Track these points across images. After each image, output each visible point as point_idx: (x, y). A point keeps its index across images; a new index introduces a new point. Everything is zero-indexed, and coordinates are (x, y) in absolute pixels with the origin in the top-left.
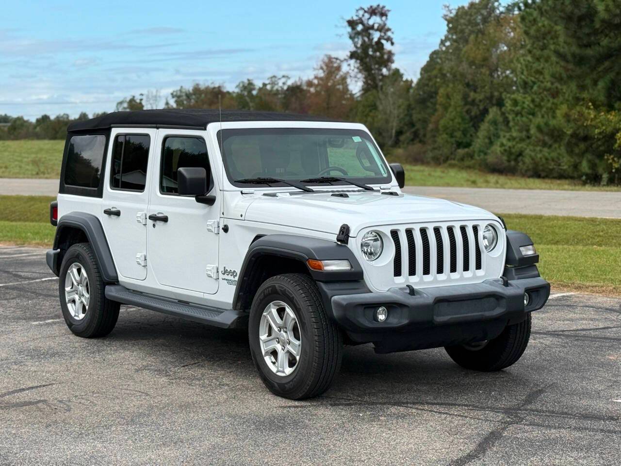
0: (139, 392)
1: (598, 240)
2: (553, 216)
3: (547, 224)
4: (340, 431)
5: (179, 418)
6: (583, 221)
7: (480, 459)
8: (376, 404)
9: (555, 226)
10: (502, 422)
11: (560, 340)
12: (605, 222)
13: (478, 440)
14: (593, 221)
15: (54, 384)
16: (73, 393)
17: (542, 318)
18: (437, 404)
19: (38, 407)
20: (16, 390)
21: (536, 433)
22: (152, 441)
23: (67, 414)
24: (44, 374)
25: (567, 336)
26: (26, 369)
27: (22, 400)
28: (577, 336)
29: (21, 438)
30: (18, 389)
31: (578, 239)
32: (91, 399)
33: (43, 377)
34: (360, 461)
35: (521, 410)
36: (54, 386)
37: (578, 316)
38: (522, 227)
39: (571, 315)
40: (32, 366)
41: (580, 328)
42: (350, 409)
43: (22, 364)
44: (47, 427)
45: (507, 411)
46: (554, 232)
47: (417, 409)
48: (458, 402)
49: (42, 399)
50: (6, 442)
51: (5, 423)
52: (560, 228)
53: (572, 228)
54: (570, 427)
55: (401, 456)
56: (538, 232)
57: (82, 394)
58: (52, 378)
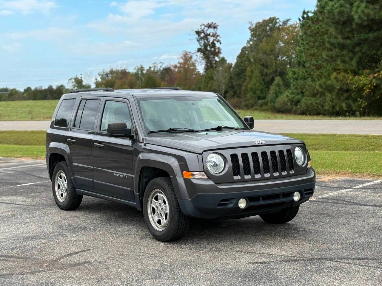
0: (149, 254)
1: (372, 148)
2: (342, 134)
3: (340, 139)
4: (302, 281)
5: (186, 272)
6: (361, 137)
9: (345, 140)
12: (374, 137)
14: (366, 136)
15: (91, 250)
16: (105, 255)
17: (379, 197)
18: (356, 259)
19: (85, 267)
20: (67, 255)
23: (107, 271)
26: (68, 239)
27: (73, 262)
30: (68, 253)
32: (119, 259)
33: (81, 244)
36: (91, 251)
38: (325, 141)
40: (72, 237)
43: (64, 236)
46: (344, 144)
47: (345, 263)
48: (368, 256)
49: (87, 260)
51: (68, 280)
52: (348, 141)
53: (355, 141)
56: (335, 144)
57: (112, 256)
58: (87, 245)
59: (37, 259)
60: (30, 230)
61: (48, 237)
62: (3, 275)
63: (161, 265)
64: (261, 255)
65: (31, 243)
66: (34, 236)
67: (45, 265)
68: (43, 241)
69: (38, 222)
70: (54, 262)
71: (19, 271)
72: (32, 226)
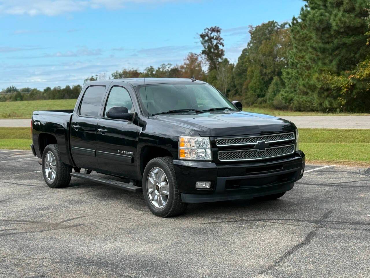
0: (130, 218)
1: (339, 140)
3: (313, 132)
4: (235, 234)
5: (153, 230)
6: (331, 130)
7: (308, 245)
8: (250, 220)
9: (317, 134)
10: (315, 227)
11: (333, 188)
12: (343, 131)
13: (305, 236)
14: (336, 130)
16: (97, 220)
17: (322, 178)
18: (280, 220)
19: (81, 227)
20: (68, 220)
21: (333, 232)
22: (143, 241)
23: (96, 230)
24: (80, 212)
25: (337, 186)
26: (70, 210)
27: (72, 224)
28: (341, 186)
29: (77, 242)
30: (69, 219)
31: (329, 140)
32: (106, 222)
33: (80, 213)
34: (248, 247)
35: (322, 221)
36: (86, 217)
37: (339, 176)
39: (336, 176)
40: (73, 208)
41: (342, 182)
42: (237, 223)
43: (68, 207)
44: (88, 236)
45: (316, 222)
46: (317, 137)
47: (271, 222)
48: (290, 218)
49: (82, 223)
50: (71, 244)
51: (67, 235)
52: (320, 134)
53: (326, 134)
54: (349, 229)
55: (269, 244)
56: (309, 137)
57: (102, 220)
58: (84, 213)
59: (46, 223)
60: (42, 204)
61: (55, 208)
62: (20, 233)
63: (137, 225)
64: (212, 218)
65: (42, 212)
66: (45, 208)
67: (51, 226)
68: (51, 211)
69: (49, 198)
70: (58, 224)
71: (31, 231)
72: (43, 200)
